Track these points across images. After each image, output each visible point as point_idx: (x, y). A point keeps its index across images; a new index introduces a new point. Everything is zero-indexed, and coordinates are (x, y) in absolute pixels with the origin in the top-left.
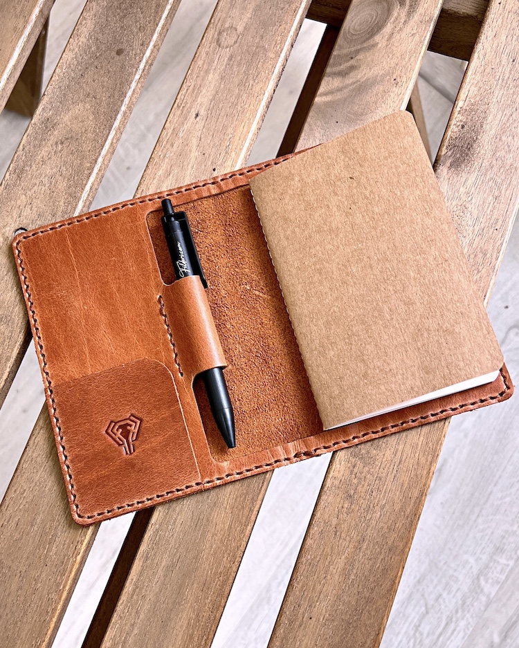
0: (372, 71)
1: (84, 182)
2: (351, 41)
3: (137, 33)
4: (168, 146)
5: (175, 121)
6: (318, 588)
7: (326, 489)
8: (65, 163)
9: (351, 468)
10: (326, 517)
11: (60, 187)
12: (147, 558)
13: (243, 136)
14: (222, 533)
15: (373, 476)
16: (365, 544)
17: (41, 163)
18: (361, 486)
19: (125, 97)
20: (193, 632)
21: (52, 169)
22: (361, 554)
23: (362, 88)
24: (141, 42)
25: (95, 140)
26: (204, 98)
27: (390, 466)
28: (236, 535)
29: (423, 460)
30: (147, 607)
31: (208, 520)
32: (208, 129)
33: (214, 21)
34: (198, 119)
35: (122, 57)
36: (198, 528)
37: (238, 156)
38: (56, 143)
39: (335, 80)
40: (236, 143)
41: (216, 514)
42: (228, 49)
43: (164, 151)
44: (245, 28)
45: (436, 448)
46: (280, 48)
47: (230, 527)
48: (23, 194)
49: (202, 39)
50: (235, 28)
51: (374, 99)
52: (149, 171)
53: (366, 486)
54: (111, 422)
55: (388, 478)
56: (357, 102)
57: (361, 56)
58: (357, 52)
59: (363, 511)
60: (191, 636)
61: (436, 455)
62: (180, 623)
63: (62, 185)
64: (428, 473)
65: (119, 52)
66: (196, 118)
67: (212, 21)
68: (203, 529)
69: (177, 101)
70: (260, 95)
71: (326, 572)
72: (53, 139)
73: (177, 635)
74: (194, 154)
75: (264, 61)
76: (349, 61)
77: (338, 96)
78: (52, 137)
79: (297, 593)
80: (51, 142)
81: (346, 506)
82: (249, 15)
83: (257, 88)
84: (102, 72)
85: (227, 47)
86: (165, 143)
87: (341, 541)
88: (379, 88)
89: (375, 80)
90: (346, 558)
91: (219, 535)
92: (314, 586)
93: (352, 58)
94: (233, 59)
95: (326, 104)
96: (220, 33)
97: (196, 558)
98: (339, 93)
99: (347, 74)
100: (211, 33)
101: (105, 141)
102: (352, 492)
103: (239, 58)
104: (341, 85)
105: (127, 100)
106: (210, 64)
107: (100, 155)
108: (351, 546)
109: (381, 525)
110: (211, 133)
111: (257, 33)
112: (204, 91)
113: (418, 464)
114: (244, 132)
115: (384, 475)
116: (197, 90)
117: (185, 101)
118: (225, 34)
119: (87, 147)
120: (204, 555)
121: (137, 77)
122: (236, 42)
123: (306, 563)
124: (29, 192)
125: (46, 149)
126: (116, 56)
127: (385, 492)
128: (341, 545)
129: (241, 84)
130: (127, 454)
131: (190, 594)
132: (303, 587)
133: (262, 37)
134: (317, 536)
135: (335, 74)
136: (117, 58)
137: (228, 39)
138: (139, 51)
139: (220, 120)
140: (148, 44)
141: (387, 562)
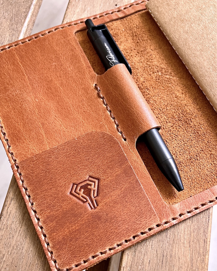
14: (186, 265)
41: (177, 249)
54: (74, 184)
68: (169, 264)
130: (92, 208)
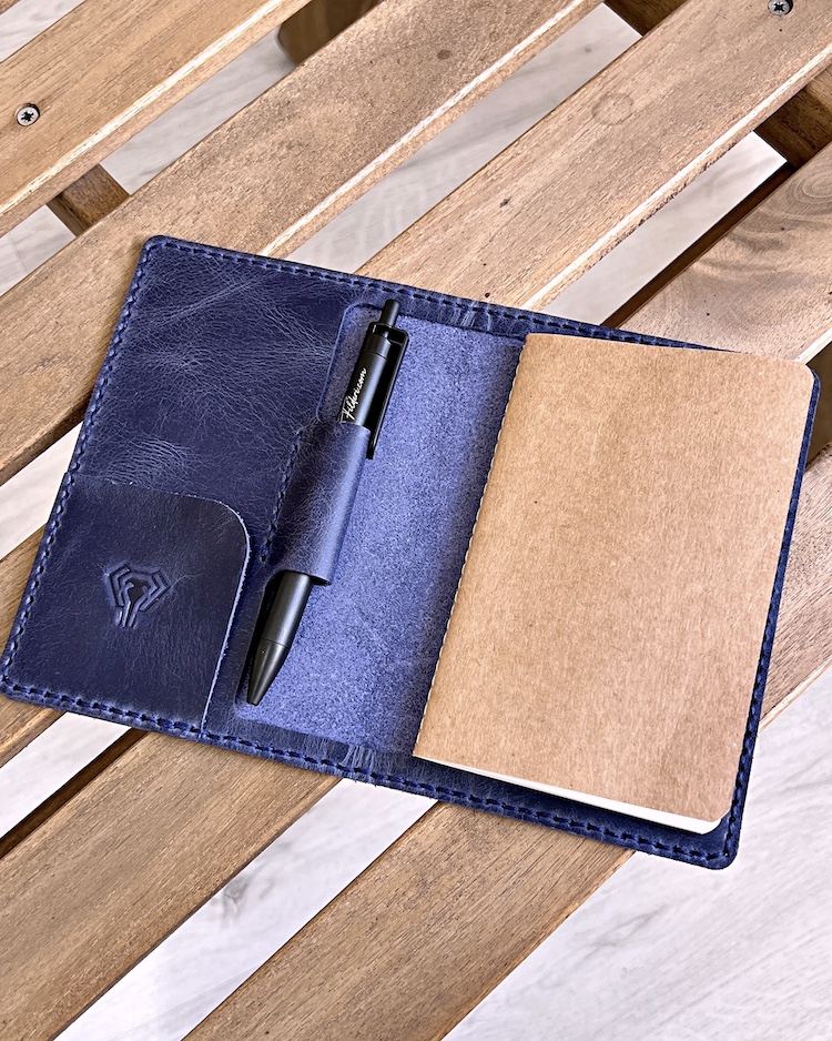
0: (803, 264)
1: (291, 220)
2: (796, 203)
3: (485, 38)
4: (439, 227)
5: (470, 195)
6: (303, 994)
7: (394, 852)
8: (278, 179)
9: (449, 842)
10: (373, 894)
11: (252, 209)
12: (81, 813)
13: (556, 266)
15: (475, 872)
16: (407, 968)
17: (245, 162)
18: (449, 877)
19: (417, 124)
20: (89, 957)
21: (255, 177)
22: (393, 979)
23: (775, 282)
24: (482, 54)
25: (338, 166)
26: (530, 183)
27: (508, 870)
28: (227, 849)
29: (562, 889)
30: (43, 883)
31: (198, 805)
32: (511, 231)
33: (607, 74)
34: (504, 208)
35: (443, 63)
36: (177, 810)
37: (533, 291)
38: (282, 143)
39: (740, 250)
40: (540, 271)
42: (605, 126)
43: (429, 232)
44: (647, 107)
45: (592, 881)
46: (683, 161)
47: (224, 834)
48: (194, 193)
49: (575, 93)
50: (632, 100)
51: (782, 306)
52: (391, 250)
53: (455, 880)
55: (496, 887)
56: (755, 298)
57: (797, 233)
58: (797, 224)
59: (431, 914)
60: (82, 963)
61: (586, 891)
62: (78, 935)
63: (258, 208)
64: (561, 912)
65: (443, 55)
66: (502, 205)
67: (604, 74)
69: (489, 167)
70: (616, 217)
71: (327, 978)
72: (279, 135)
73: (63, 950)
74: (472, 257)
75: (649, 170)
76: (776, 231)
77: (732, 276)
78: (280, 132)
79: (269, 985)
80: (274, 138)
81: (410, 894)
82: (662, 92)
83: (615, 205)
84: (403, 71)
85: (604, 123)
86: (437, 219)
87: (374, 943)
88: (801, 294)
89: (801, 280)
90: (368, 972)
91: (202, 835)
92: (299, 987)
93: (783, 229)
94: (604, 146)
95: (707, 280)
96: (604, 98)
97: (152, 851)
98: (733, 273)
99: (763, 249)
100: (592, 89)
101: (353, 175)
102: (431, 879)
103: (614, 147)
104: (743, 262)
105: (416, 131)
106: (565, 136)
107: (334, 191)
108: (385, 958)
109: (447, 951)
110: (511, 240)
111: (660, 122)
112: (536, 172)
113: (552, 890)
114: (561, 261)
115: (492, 878)
116: (526, 164)
117: (500, 172)
118: (613, 102)
119: (323, 170)
120: (166, 853)
121: (450, 103)
122: (621, 122)
123: (304, 947)
124: (204, 195)
125: (263, 145)
126: (435, 57)
127: (480, 905)
128: (371, 949)
129: (597, 187)
131: (115, 900)
132: (281, 979)
133: (665, 132)
134: (343, 916)
135: (744, 240)
136: (435, 61)
137: (612, 112)
138: (471, 67)
139: (536, 225)
140: (492, 63)
141: (425, 1012)
